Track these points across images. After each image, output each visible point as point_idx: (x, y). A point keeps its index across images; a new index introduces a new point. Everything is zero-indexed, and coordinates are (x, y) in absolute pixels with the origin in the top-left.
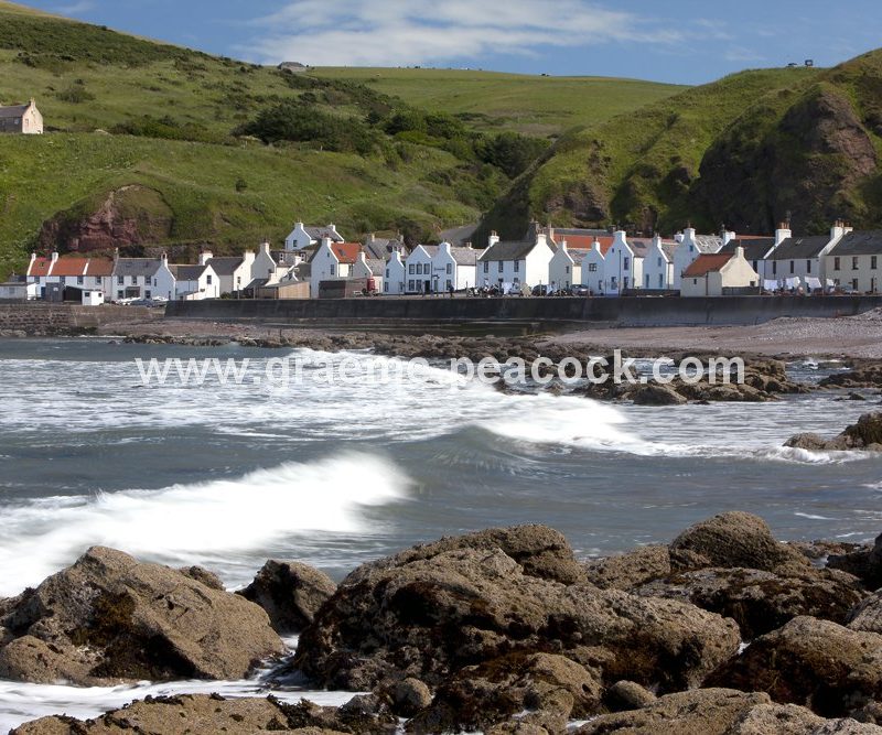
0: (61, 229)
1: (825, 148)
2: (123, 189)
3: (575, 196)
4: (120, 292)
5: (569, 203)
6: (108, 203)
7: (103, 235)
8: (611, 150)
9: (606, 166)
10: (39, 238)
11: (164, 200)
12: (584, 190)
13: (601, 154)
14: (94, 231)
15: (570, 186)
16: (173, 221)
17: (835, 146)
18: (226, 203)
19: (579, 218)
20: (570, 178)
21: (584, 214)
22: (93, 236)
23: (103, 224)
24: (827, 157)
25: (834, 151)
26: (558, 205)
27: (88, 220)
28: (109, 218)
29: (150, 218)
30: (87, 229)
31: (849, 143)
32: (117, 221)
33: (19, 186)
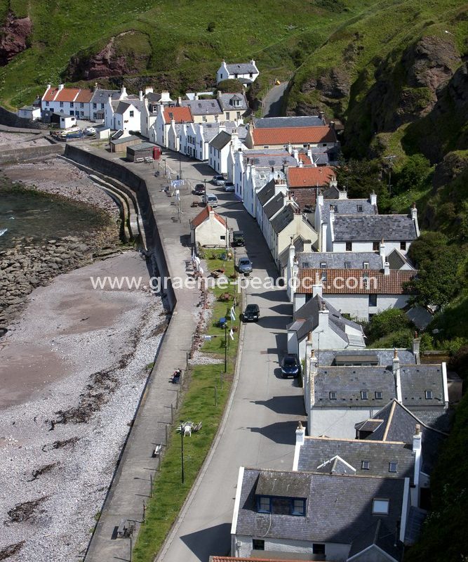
0: (80, 61)
1: (417, 84)
2: (122, 35)
3: (325, 80)
4: (95, 114)
5: (320, 86)
6: (109, 45)
7: (104, 68)
8: (367, 41)
9: (358, 54)
10: (67, 69)
11: (149, 42)
12: (332, 77)
13: (358, 44)
14: (99, 64)
15: (322, 72)
16: (151, 57)
17: (423, 82)
18: (190, 43)
19: (327, 95)
20: (323, 65)
21: (330, 93)
22: (97, 68)
23: (105, 61)
24: (415, 91)
25: (422, 85)
26: (311, 86)
27: (94, 58)
28: (108, 56)
29: (136, 55)
30: (93, 64)
31: (435, 78)
32: (113, 58)
33: (74, 26)
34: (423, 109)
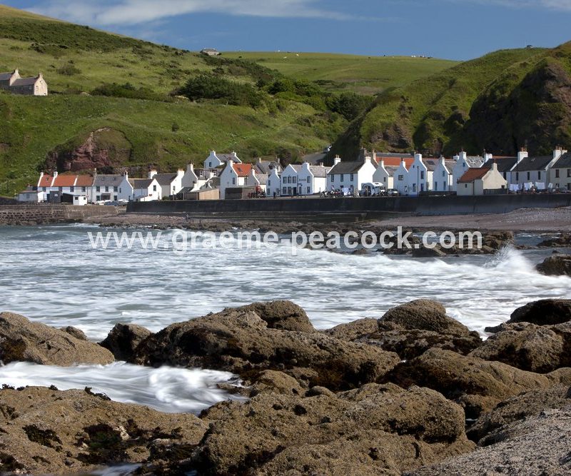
0: (59, 156)
1: (550, 99)
2: (99, 130)
3: (390, 132)
4: (98, 197)
5: (386, 137)
6: (90, 140)
7: (87, 160)
8: (413, 102)
9: (410, 113)
10: (45, 163)
11: (126, 138)
12: (396, 129)
13: (407, 105)
14: (80, 157)
15: (387, 126)
16: (131, 151)
17: (556, 98)
18: (166, 139)
19: (393, 146)
20: (386, 121)
21: (396, 144)
22: (80, 161)
23: (87, 153)
24: (551, 105)
25: (556, 101)
26: (379, 138)
27: (77, 151)
28: (90, 149)
29: (117, 149)
30: (76, 156)
31: (565, 96)
32: (95, 151)
33: (33, 129)
34: (562, 119)
